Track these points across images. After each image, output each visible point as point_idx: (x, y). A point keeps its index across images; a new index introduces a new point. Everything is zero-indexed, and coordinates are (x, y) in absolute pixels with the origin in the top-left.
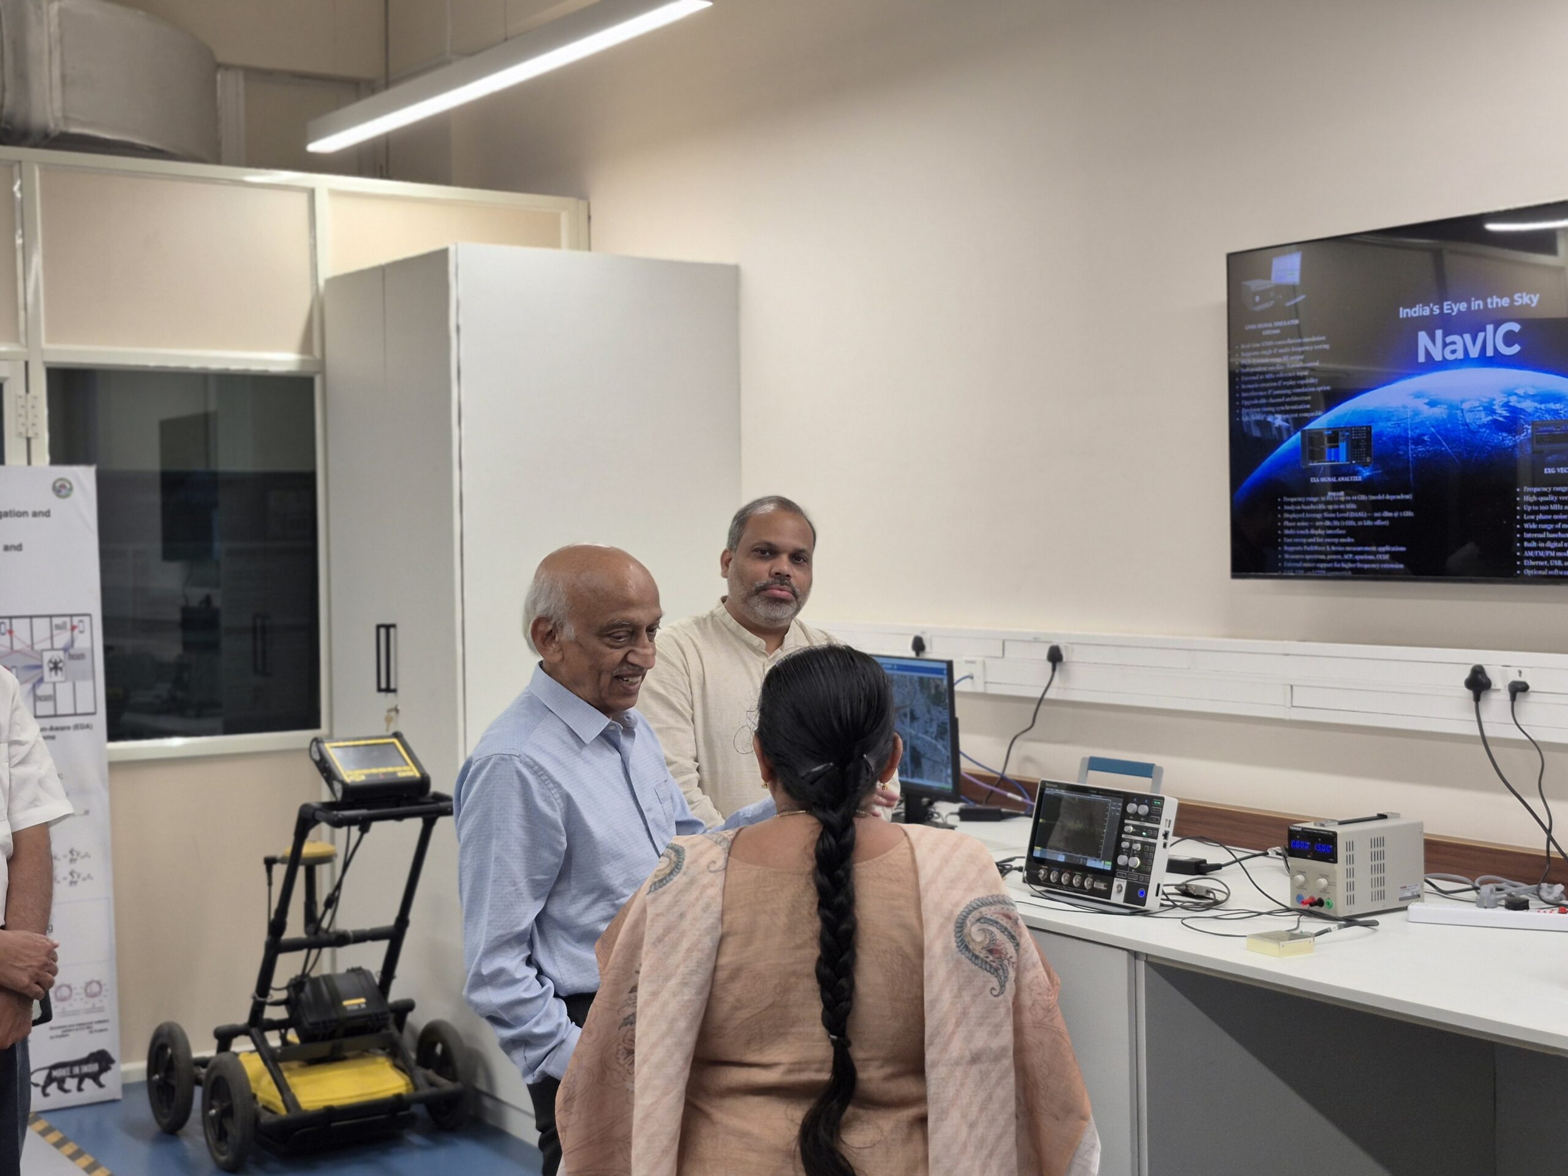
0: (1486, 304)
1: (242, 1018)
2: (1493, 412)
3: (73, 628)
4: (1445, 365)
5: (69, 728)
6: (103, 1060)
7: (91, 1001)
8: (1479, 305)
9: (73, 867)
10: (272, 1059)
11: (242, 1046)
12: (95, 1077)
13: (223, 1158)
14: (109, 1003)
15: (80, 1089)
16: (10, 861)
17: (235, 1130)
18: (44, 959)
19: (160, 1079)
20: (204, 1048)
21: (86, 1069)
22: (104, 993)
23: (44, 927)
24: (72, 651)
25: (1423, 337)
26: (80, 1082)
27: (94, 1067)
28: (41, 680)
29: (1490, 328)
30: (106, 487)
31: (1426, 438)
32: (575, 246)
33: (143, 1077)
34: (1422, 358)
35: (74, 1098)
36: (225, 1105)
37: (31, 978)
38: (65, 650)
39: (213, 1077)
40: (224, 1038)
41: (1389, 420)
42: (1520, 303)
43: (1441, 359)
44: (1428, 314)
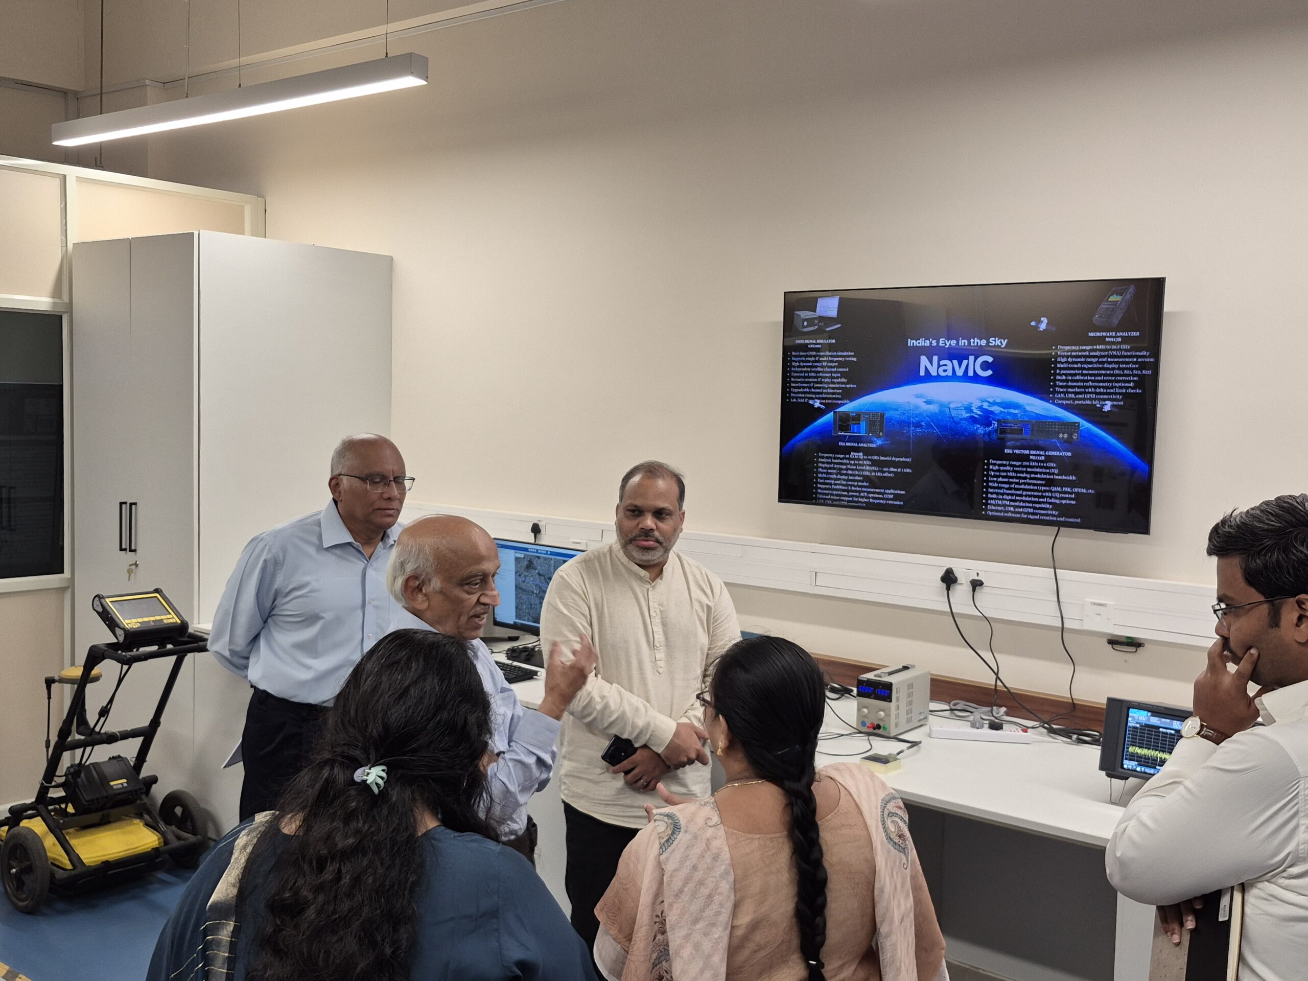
0: (969, 343)
2: (971, 411)
4: (938, 378)
8: (965, 343)
25: (924, 360)
29: (972, 358)
31: (923, 424)
34: (922, 373)
41: (897, 410)
42: (993, 344)
43: (936, 374)
44: (928, 345)
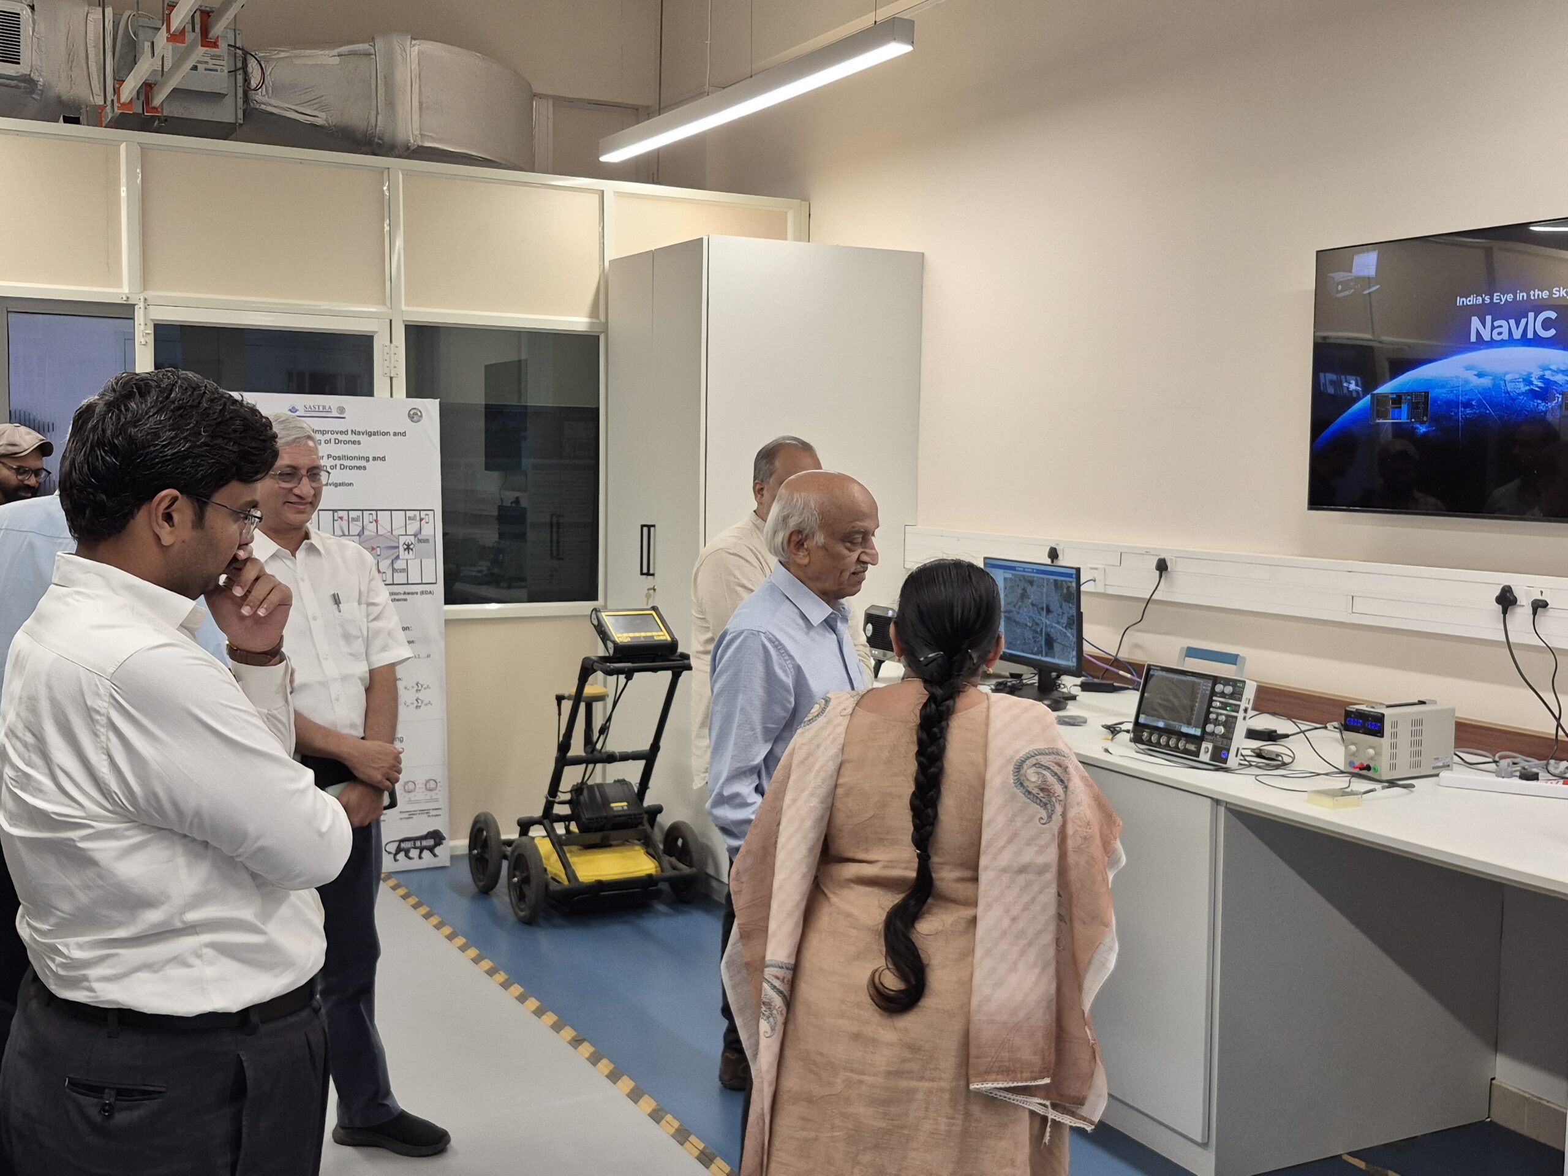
0: (1529, 296)
1: (538, 812)
2: (1531, 383)
3: (421, 520)
4: (1492, 344)
5: (417, 593)
6: (437, 837)
7: (430, 794)
8: (1523, 296)
9: (418, 695)
10: (559, 844)
11: (537, 832)
12: (431, 849)
13: (522, 914)
14: (441, 797)
15: (420, 857)
16: (368, 690)
17: (531, 893)
18: (392, 762)
19: (478, 853)
20: (510, 833)
21: (425, 843)
22: (438, 788)
23: (392, 739)
24: (420, 537)
25: (1475, 322)
26: (421, 853)
27: (431, 842)
28: (398, 557)
29: (1531, 315)
30: (446, 415)
31: (1474, 403)
32: (798, 238)
33: (466, 851)
34: (1473, 339)
35: (416, 864)
36: (525, 874)
37: (384, 775)
38: (415, 535)
39: (516, 854)
40: (525, 826)
41: (1443, 387)
42: (1557, 296)
43: (1489, 339)
44: (1481, 302)
